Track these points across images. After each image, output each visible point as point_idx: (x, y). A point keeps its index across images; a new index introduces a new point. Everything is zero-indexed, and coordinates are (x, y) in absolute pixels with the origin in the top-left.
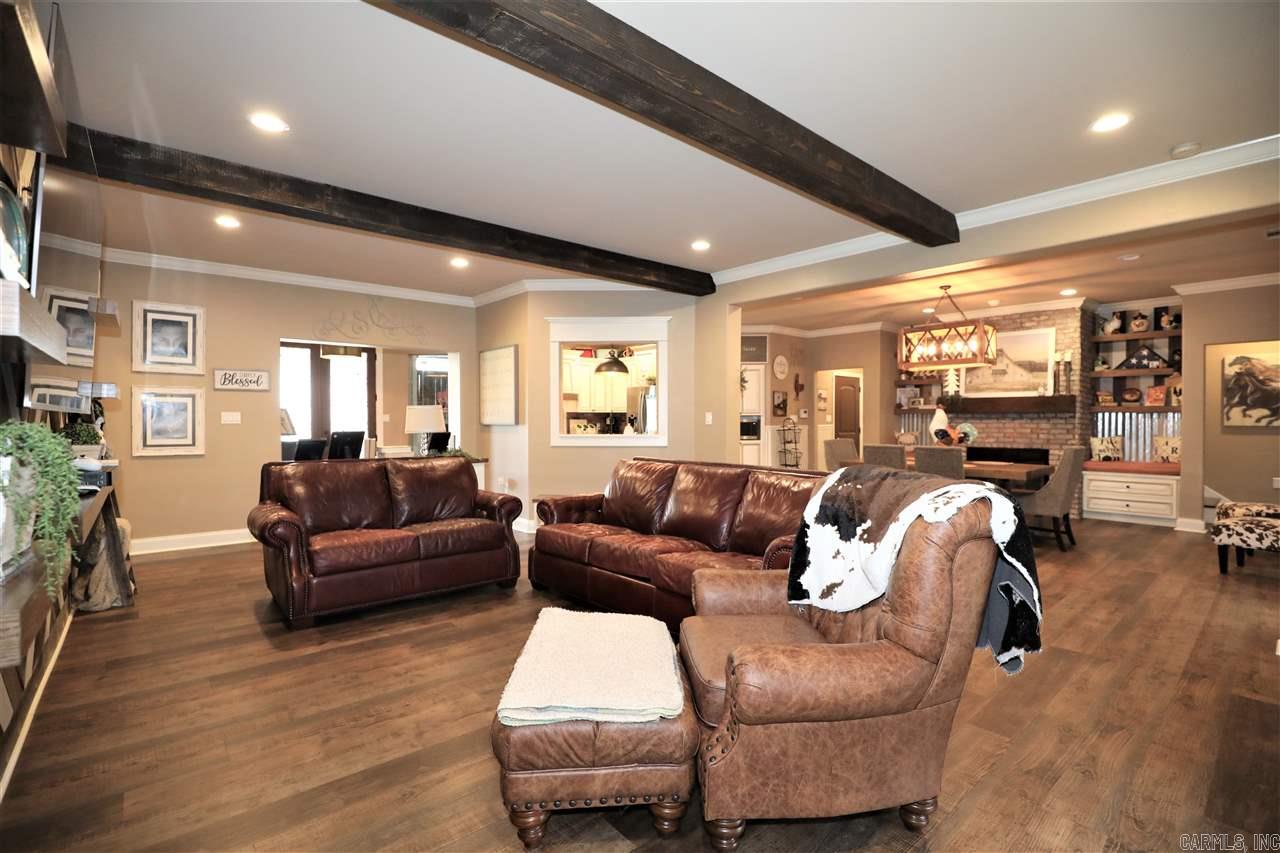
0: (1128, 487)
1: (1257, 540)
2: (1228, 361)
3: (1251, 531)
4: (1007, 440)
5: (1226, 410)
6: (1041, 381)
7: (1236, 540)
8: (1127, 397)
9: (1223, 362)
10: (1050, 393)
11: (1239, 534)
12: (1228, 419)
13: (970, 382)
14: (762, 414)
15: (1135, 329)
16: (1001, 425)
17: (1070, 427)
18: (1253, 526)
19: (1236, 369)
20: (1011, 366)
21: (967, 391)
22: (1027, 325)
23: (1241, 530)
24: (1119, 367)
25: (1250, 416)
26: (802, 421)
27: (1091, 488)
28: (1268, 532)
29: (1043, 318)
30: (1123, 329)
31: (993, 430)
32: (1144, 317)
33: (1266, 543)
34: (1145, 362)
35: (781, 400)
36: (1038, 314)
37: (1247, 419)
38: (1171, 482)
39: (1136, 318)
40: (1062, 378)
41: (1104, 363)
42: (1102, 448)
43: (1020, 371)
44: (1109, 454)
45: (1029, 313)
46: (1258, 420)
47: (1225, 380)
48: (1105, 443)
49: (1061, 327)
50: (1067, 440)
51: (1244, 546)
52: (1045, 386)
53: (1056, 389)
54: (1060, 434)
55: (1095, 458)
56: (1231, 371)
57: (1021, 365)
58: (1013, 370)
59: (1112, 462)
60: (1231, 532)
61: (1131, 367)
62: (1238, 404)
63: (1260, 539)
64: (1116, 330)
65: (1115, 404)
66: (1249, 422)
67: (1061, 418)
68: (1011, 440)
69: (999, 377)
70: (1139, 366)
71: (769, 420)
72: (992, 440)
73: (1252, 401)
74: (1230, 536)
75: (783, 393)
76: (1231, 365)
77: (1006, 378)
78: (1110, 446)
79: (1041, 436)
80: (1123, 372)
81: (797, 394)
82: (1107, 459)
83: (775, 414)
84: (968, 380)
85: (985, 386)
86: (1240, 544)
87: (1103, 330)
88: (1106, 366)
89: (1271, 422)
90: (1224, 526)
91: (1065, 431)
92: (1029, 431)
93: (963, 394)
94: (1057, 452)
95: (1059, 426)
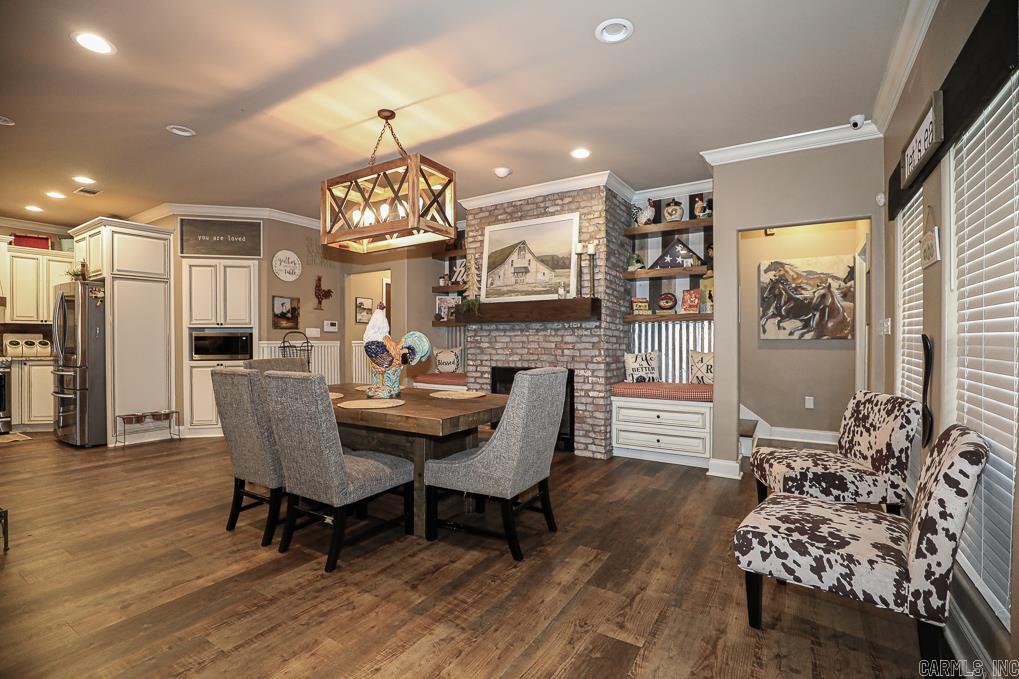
0: (658, 417)
1: (813, 569)
2: (763, 269)
3: (801, 548)
4: (532, 357)
5: (762, 322)
6: (562, 280)
7: (773, 567)
8: (663, 303)
9: (759, 267)
10: (572, 294)
11: (783, 555)
12: (764, 332)
13: (492, 284)
14: (255, 324)
15: (669, 218)
16: (525, 339)
17: (595, 340)
18: (805, 538)
19: (771, 275)
20: (534, 263)
21: (487, 296)
22: (551, 210)
23: (785, 548)
24: (652, 267)
25: (784, 329)
26: (325, 336)
27: (621, 417)
28: (832, 557)
29: (567, 200)
30: (657, 219)
31: (517, 345)
32: (677, 204)
33: (830, 578)
34: (679, 260)
35: (288, 306)
36: (562, 195)
37: (782, 331)
38: (702, 410)
39: (668, 205)
40: (586, 277)
41: (638, 261)
42: (636, 366)
43: (543, 268)
44: (643, 374)
45: (553, 194)
46: (791, 334)
47: (762, 290)
48: (639, 359)
49: (585, 211)
50: (593, 357)
51: (790, 579)
52: (566, 287)
53: (579, 291)
54: (585, 349)
55: (629, 379)
56: (767, 278)
57: (542, 260)
58: (535, 266)
59: (646, 386)
60: (767, 549)
61: (665, 266)
62: (774, 316)
63: (818, 569)
64: (649, 220)
65: (650, 312)
66: (783, 335)
67: (587, 329)
68: (536, 357)
69: (521, 278)
70: (673, 264)
71: (264, 334)
72: (516, 358)
73: (787, 311)
74: (765, 556)
75: (292, 299)
76: (766, 272)
77: (529, 278)
78: (645, 364)
79: (566, 352)
80: (658, 272)
81: (320, 303)
82: (641, 380)
83: (276, 326)
84: (490, 281)
85: (505, 289)
86: (784, 575)
87: (636, 221)
88: (639, 265)
89: (802, 335)
90: (756, 535)
91: (589, 346)
92: (553, 345)
93: (483, 299)
94: (582, 372)
95: (584, 339)
